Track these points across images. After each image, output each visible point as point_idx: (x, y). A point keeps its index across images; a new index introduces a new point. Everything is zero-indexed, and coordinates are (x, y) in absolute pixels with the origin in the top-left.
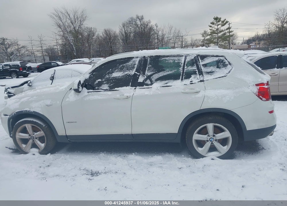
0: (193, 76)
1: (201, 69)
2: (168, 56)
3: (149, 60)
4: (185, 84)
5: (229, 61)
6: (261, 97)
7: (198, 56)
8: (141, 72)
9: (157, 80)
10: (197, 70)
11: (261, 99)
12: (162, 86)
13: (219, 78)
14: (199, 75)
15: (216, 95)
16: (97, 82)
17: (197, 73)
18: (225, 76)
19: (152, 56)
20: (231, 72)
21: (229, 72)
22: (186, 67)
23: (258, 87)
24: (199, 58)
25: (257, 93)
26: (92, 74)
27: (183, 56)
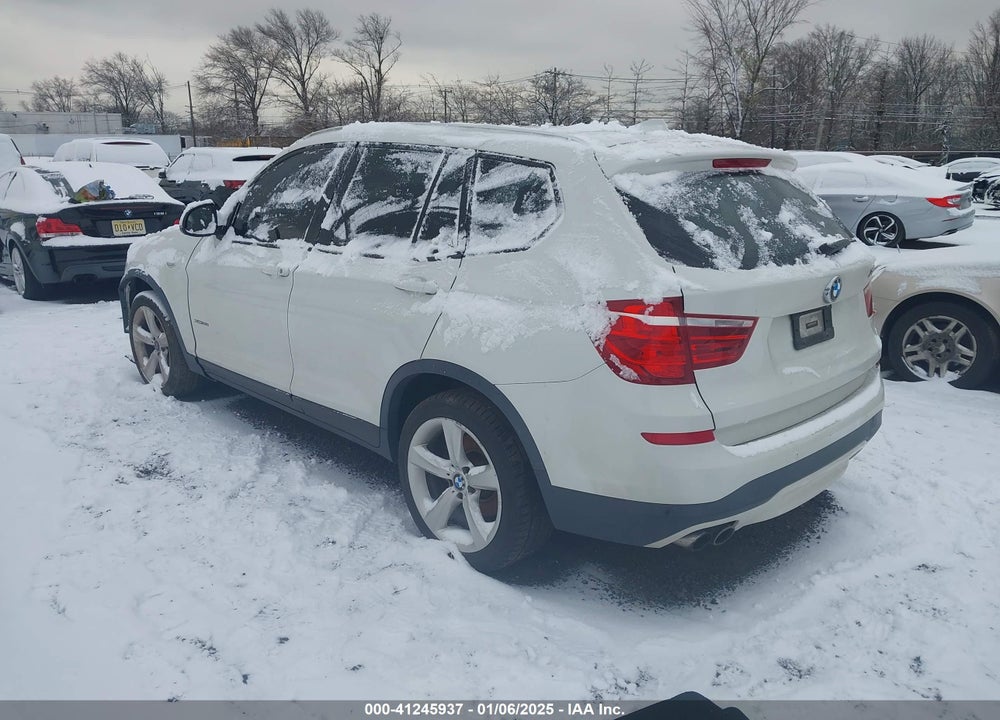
0: (443, 231)
1: (470, 211)
2: (407, 149)
3: (363, 156)
4: (414, 259)
5: (558, 188)
6: (617, 363)
7: (479, 155)
8: (335, 198)
9: (362, 229)
10: (458, 212)
11: (617, 370)
12: (364, 253)
13: (505, 251)
14: (460, 230)
15: (468, 316)
16: (252, 215)
17: (457, 221)
18: (524, 249)
19: (374, 145)
20: (547, 234)
21: (542, 235)
22: (434, 196)
23: (615, 316)
24: (479, 165)
25: (603, 341)
26: (252, 190)
27: (441, 152)
